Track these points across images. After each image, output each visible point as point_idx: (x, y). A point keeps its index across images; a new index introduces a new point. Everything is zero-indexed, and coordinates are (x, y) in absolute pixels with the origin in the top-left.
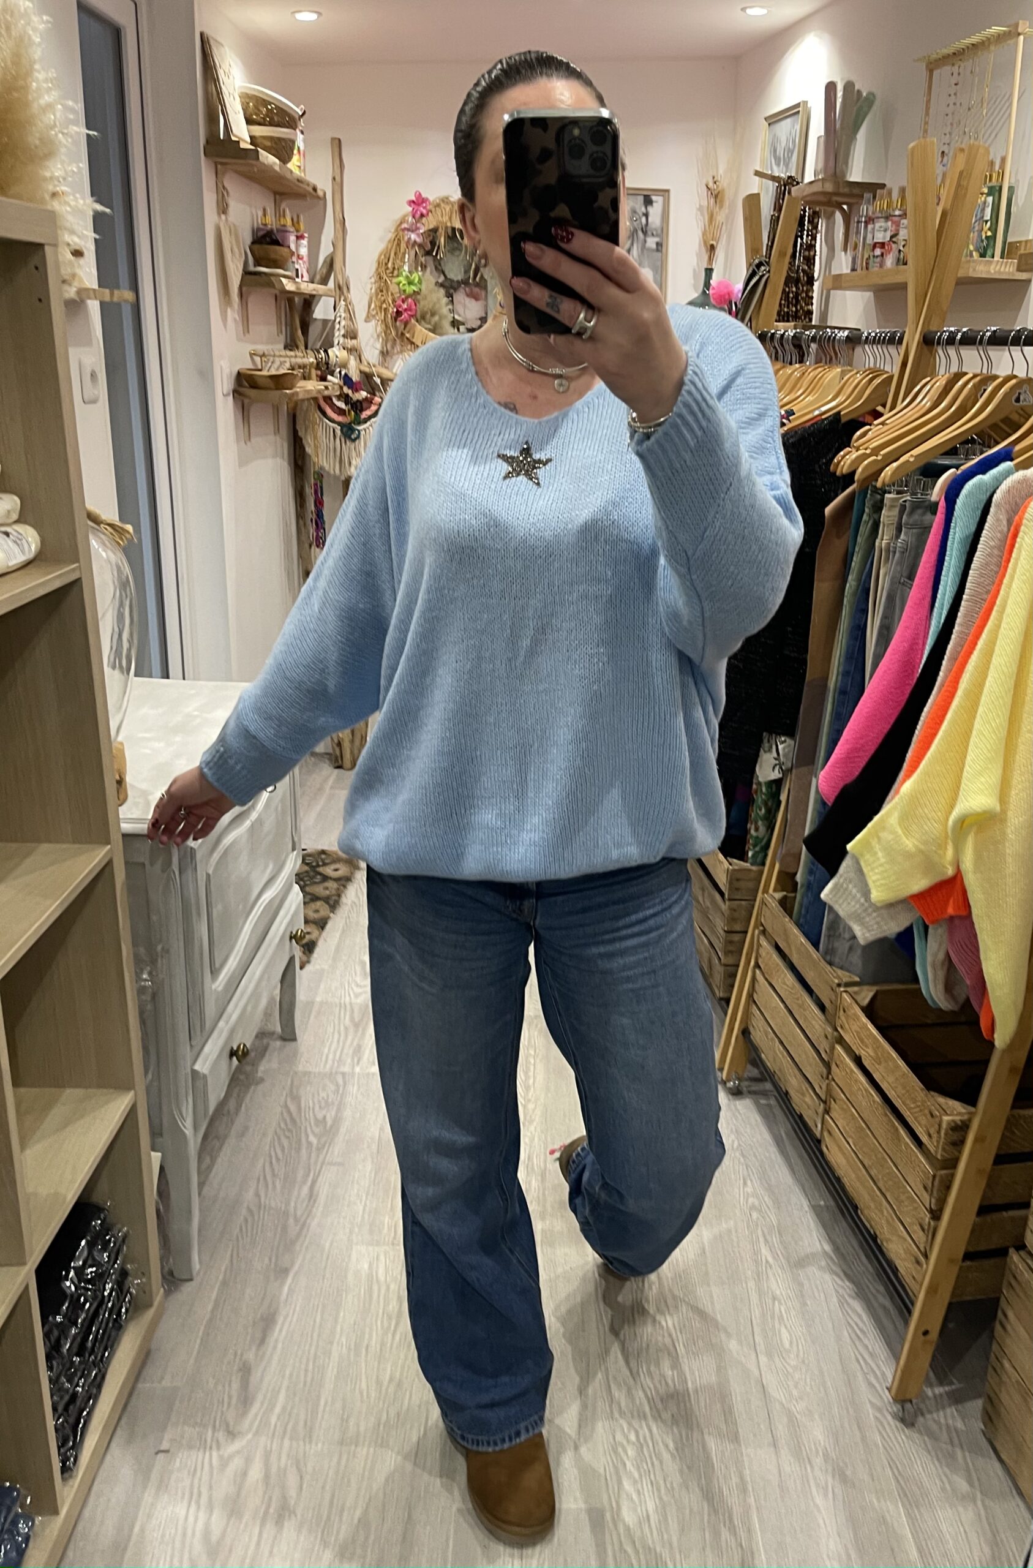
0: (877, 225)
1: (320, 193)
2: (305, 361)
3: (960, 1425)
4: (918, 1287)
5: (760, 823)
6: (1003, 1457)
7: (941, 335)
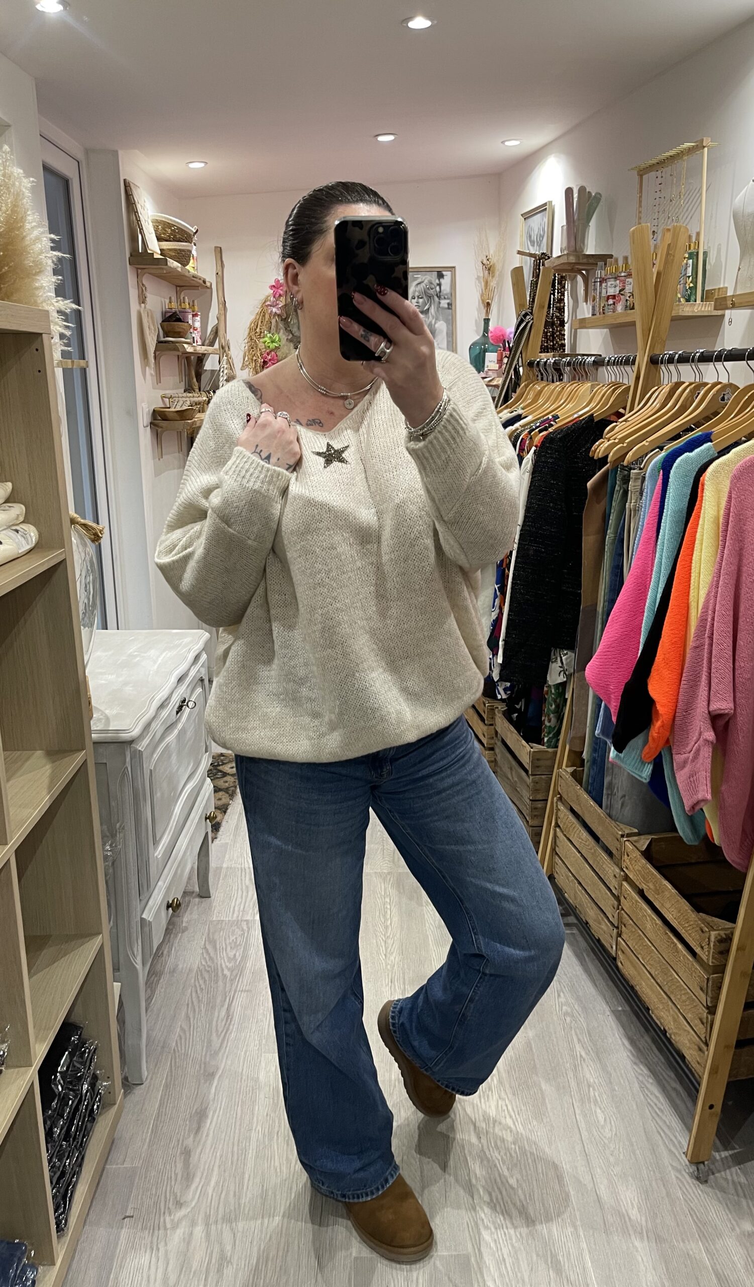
0: (609, 283)
1: (208, 284)
2: (200, 399)
4: (702, 1070)
5: (552, 716)
7: (663, 357)
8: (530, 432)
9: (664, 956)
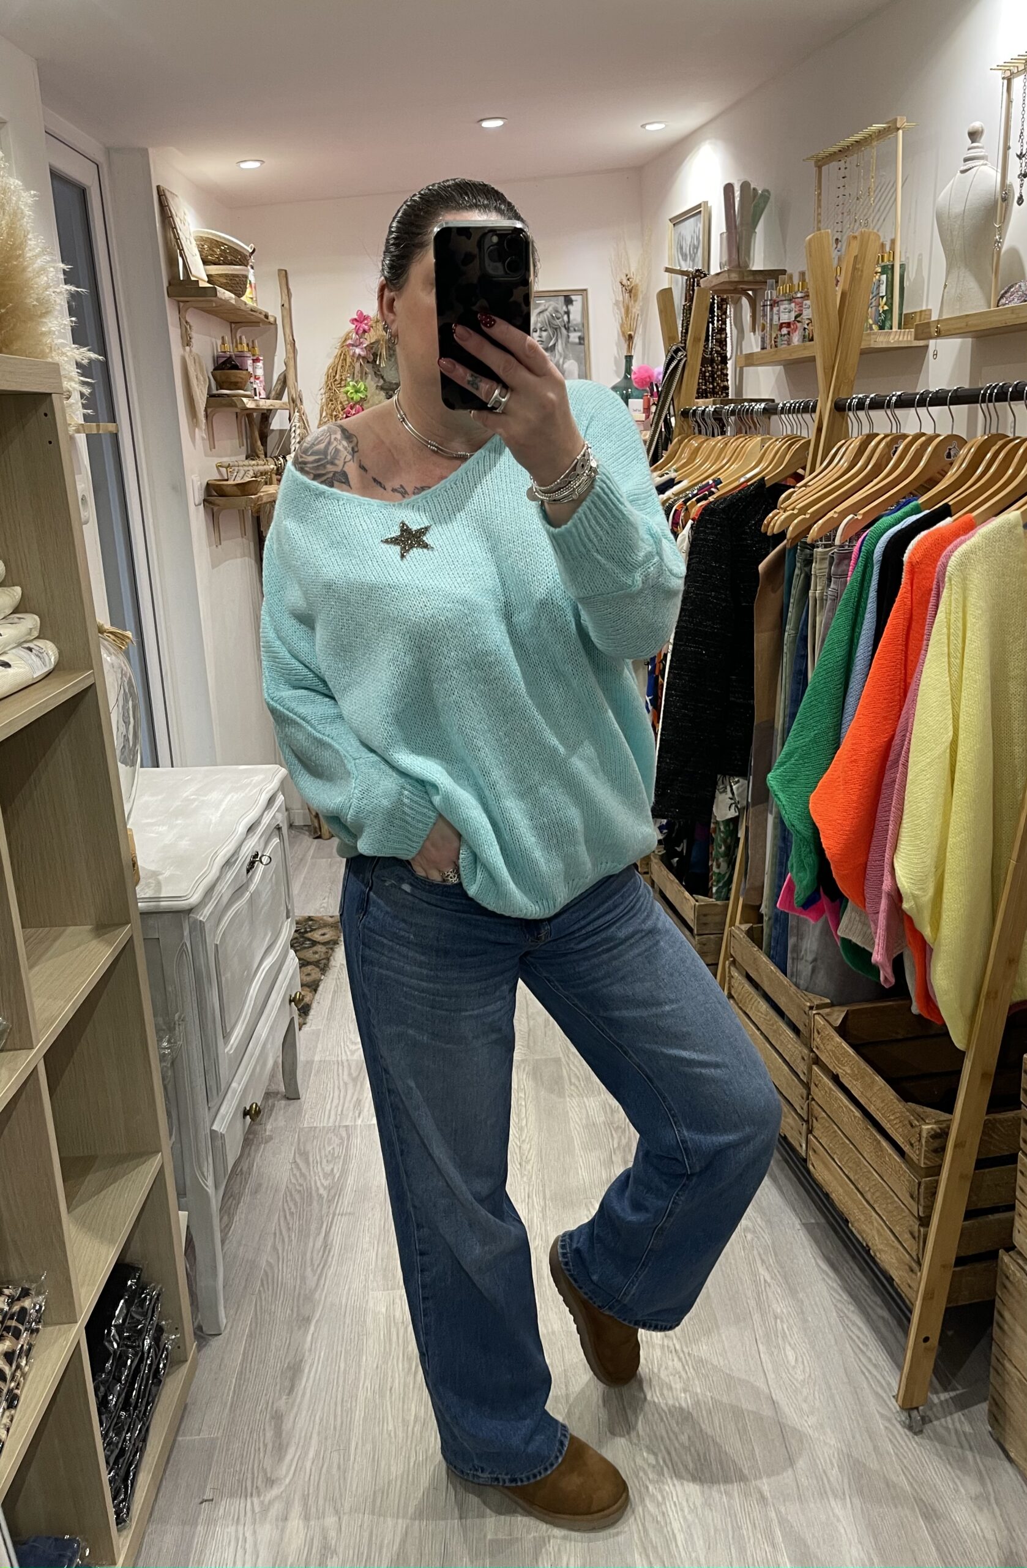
1: (271, 319)
2: (266, 467)
3: (966, 1428)
4: (914, 1294)
5: (720, 860)
7: (851, 402)
8: (685, 502)
9: (865, 1156)
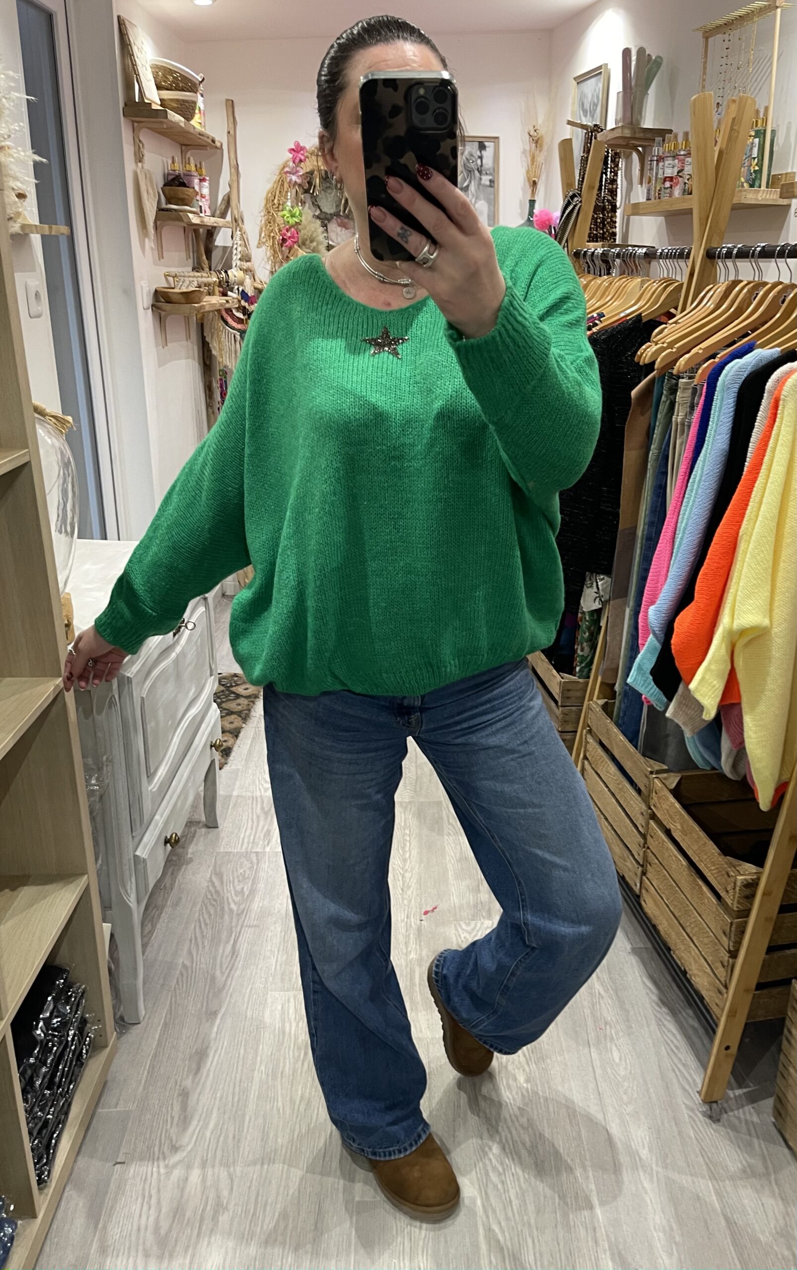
0: (667, 163)
1: (218, 144)
2: (209, 280)
3: (755, 1119)
5: (585, 644)
6: (791, 1144)
7: (722, 250)
9: (689, 898)
